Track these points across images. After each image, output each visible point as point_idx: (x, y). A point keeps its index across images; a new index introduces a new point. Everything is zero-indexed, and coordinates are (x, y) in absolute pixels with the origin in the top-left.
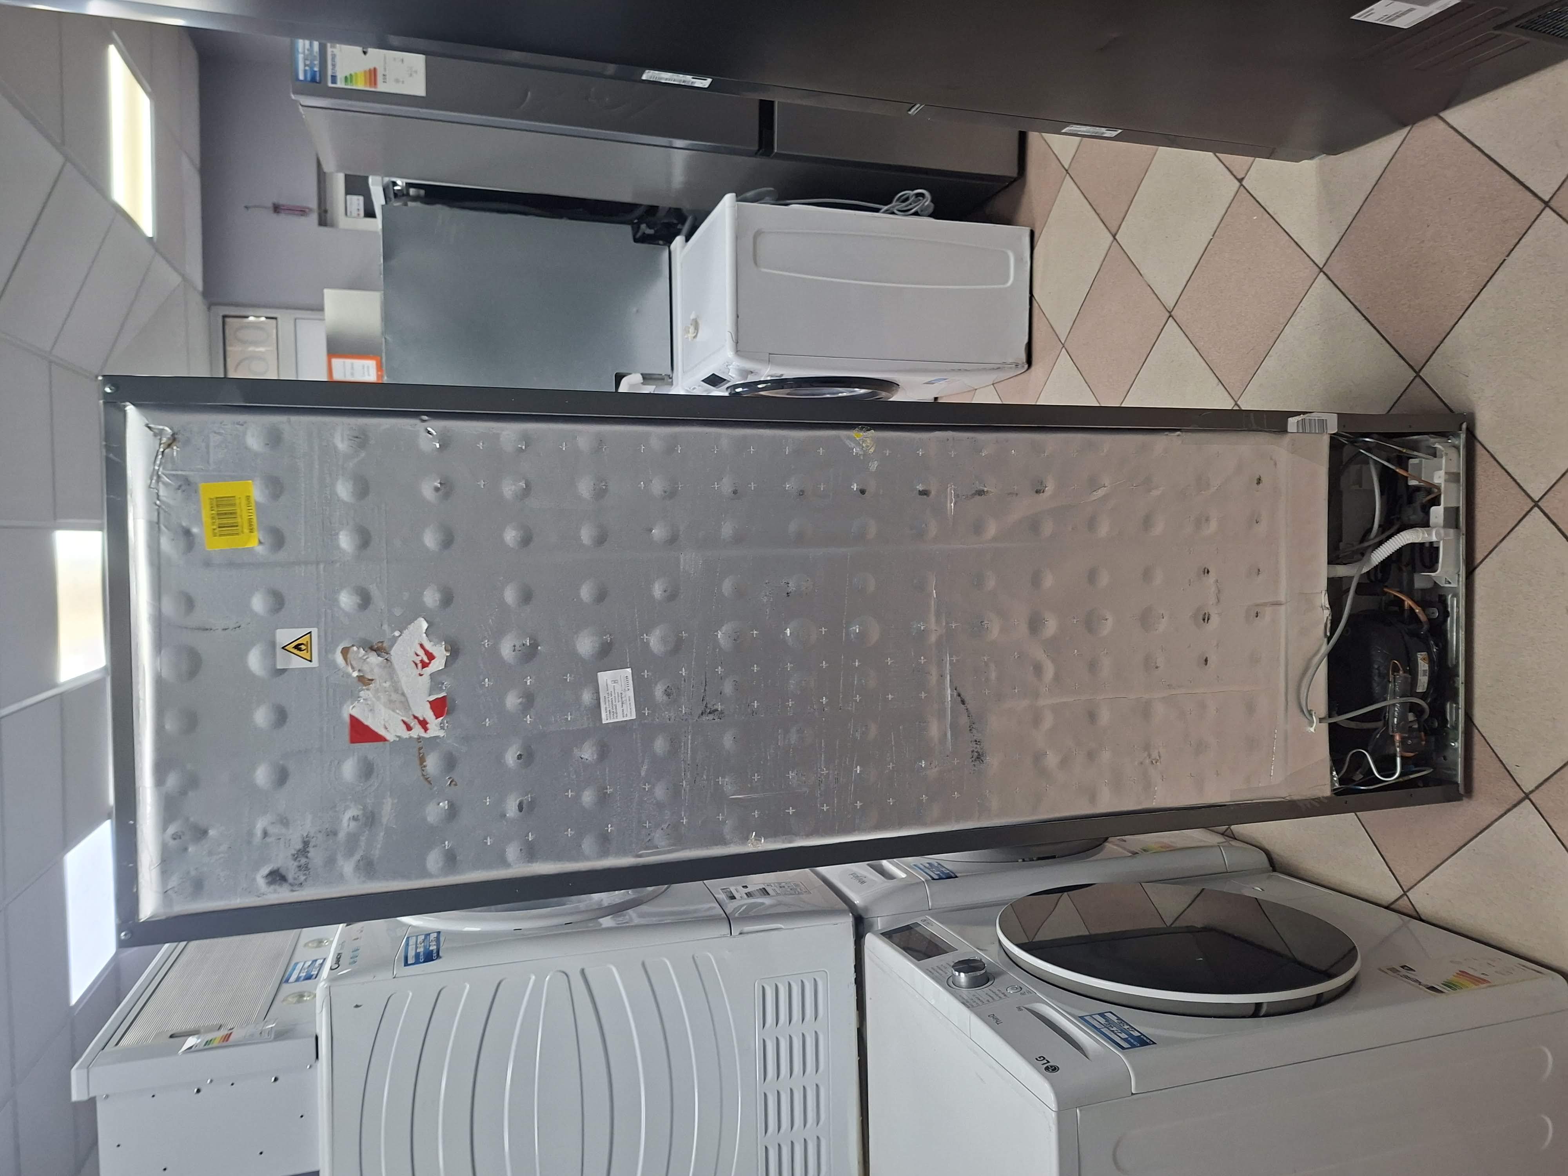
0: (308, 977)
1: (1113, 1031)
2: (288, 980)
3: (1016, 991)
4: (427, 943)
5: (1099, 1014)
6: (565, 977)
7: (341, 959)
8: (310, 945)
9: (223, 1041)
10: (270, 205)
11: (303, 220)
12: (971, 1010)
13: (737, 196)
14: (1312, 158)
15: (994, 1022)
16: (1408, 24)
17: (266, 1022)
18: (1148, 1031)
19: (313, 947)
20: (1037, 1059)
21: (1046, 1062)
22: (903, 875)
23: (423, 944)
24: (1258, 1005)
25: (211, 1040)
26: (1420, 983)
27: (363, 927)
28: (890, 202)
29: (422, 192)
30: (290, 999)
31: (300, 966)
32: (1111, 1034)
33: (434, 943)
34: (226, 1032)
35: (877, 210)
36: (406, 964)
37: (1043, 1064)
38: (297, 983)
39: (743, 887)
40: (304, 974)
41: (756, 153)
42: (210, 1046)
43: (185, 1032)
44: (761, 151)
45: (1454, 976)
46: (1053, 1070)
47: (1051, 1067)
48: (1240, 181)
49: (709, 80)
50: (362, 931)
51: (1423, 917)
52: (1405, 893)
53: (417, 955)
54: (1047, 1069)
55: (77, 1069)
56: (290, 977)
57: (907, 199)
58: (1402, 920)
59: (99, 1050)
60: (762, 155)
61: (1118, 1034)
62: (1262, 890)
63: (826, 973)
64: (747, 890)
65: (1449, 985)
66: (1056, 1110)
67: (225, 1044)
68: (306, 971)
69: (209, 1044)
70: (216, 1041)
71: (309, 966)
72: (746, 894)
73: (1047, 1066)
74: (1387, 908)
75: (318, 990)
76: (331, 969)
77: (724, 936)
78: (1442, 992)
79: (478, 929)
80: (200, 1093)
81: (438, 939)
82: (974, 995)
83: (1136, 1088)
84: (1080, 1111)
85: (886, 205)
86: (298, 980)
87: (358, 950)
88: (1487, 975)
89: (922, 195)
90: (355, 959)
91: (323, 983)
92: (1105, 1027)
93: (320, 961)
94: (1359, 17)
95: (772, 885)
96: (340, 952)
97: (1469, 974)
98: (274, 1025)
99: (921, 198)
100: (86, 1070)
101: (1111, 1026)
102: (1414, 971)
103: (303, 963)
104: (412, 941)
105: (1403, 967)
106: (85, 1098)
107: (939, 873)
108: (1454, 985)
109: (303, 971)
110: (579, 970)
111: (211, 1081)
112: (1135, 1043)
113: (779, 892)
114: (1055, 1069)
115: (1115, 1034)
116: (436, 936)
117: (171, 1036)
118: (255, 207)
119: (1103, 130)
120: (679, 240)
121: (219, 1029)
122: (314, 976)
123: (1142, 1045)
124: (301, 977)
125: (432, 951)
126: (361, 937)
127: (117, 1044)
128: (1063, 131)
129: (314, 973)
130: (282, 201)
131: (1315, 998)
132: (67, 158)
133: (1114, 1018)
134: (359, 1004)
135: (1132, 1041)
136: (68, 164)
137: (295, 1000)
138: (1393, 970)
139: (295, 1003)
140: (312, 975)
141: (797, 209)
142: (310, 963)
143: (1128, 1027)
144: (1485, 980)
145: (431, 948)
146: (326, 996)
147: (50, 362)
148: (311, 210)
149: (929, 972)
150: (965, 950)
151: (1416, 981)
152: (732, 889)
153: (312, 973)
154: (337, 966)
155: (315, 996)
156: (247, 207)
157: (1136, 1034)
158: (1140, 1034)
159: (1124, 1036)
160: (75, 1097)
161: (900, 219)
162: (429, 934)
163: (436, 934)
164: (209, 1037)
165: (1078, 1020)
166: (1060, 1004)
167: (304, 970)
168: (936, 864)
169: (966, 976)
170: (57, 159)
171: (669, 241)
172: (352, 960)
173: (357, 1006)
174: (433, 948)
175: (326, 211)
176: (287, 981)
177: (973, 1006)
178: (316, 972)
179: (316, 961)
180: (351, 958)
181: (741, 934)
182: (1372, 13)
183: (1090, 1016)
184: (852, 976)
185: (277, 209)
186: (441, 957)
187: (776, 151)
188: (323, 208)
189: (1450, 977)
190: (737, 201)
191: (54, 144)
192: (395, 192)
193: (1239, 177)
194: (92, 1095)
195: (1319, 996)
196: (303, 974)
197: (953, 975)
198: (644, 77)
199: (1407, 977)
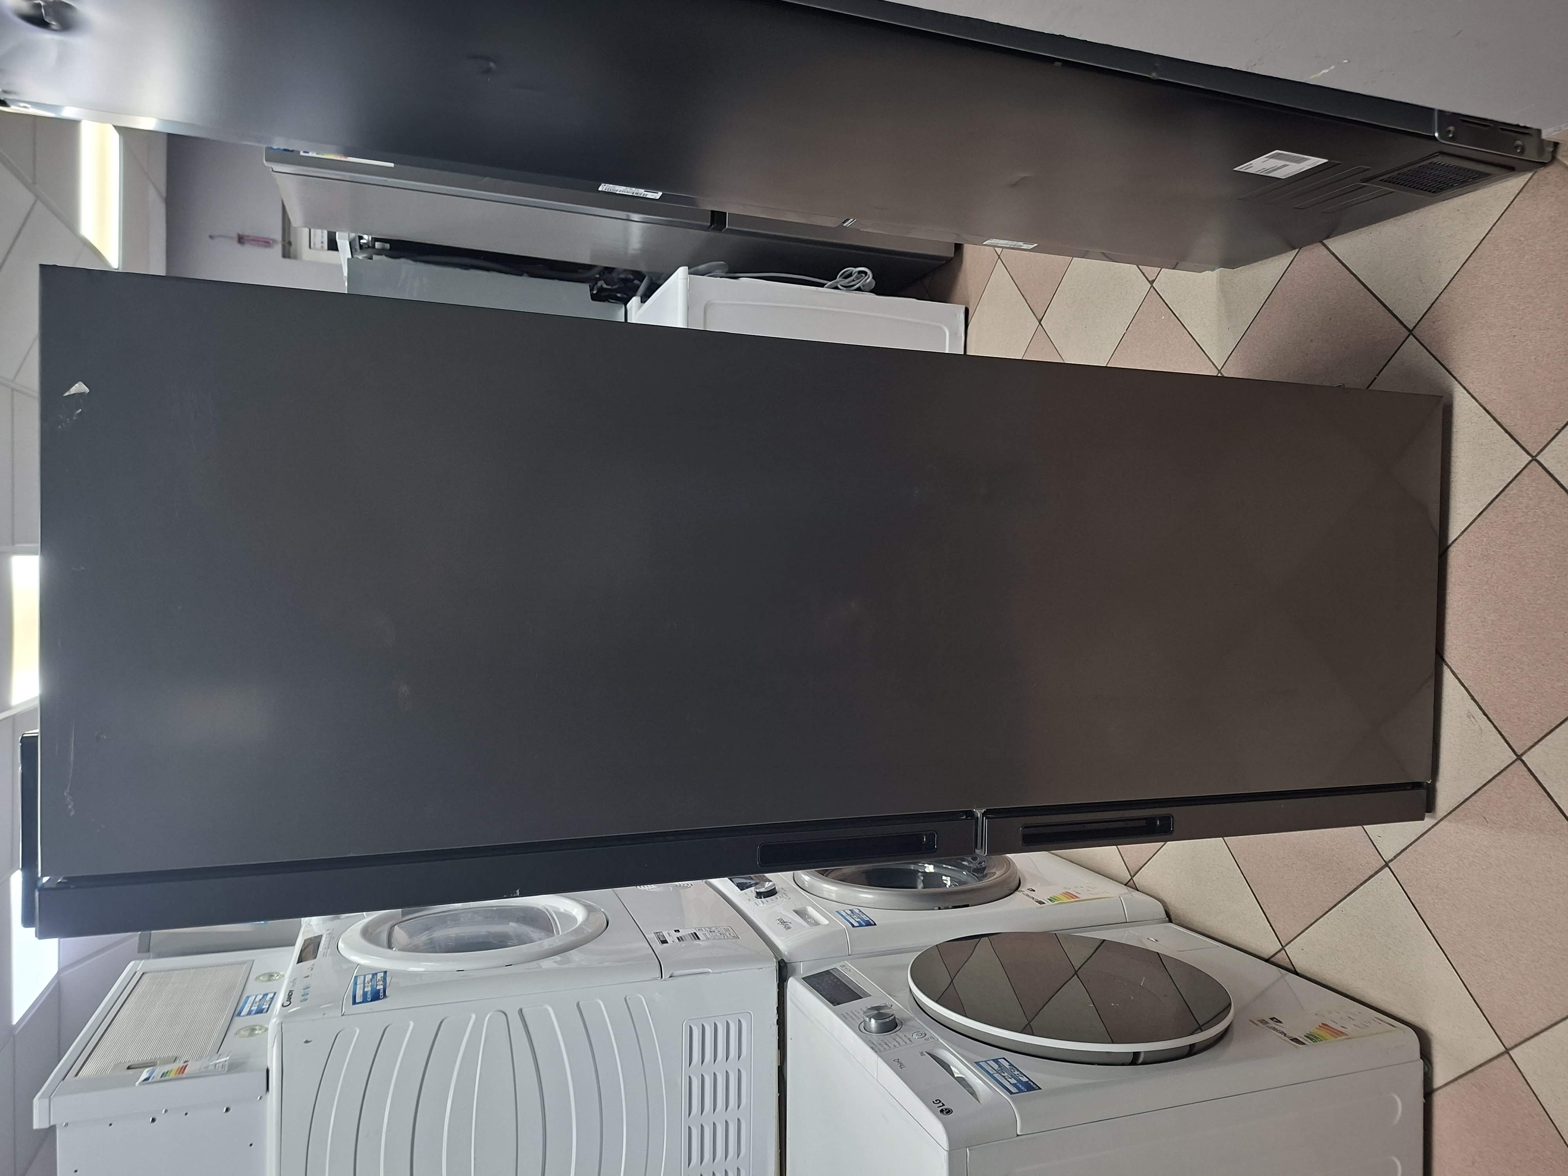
0: (260, 1011)
1: (1004, 1077)
2: (241, 1013)
3: (921, 1037)
4: (374, 982)
5: (993, 1060)
6: (504, 1016)
7: (292, 997)
8: (261, 978)
9: (179, 1073)
10: (235, 235)
11: (267, 251)
12: (878, 1054)
13: (689, 269)
14: (1213, 270)
15: (898, 1066)
16: (1285, 176)
17: (220, 1055)
18: (1036, 1077)
19: (263, 981)
20: (933, 1102)
21: (942, 1105)
22: (826, 922)
23: (370, 984)
24: (1136, 1055)
25: (168, 1072)
26: (1285, 1035)
27: (313, 965)
28: (836, 279)
29: (388, 246)
30: (242, 1032)
31: (251, 999)
32: (1002, 1080)
33: (381, 983)
34: (181, 1064)
35: (822, 285)
36: (354, 1003)
37: (938, 1107)
38: (248, 1017)
39: (675, 931)
40: (256, 1008)
41: (709, 228)
42: (167, 1078)
43: (141, 1064)
44: (713, 226)
45: (1316, 1028)
46: (947, 1113)
47: (946, 1110)
48: (1152, 282)
49: (660, 194)
50: (312, 969)
51: (1298, 971)
52: (1283, 948)
53: (365, 994)
54: (942, 1111)
55: (39, 1098)
56: (242, 1011)
57: (850, 275)
58: (1280, 972)
59: (60, 1080)
60: (713, 229)
61: (1008, 1079)
62: (1156, 940)
63: (750, 1014)
64: (678, 935)
65: (1311, 1037)
66: (948, 1150)
67: (180, 1076)
68: (258, 1004)
69: (165, 1076)
70: (172, 1072)
71: (261, 1000)
72: (678, 938)
73: (942, 1109)
74: (1267, 961)
75: (270, 1024)
76: (283, 1006)
77: (655, 979)
78: (1303, 1044)
79: (422, 969)
80: (156, 1122)
81: (384, 979)
82: (882, 1041)
83: (1021, 1130)
84: (969, 1150)
85: (831, 281)
86: (249, 1013)
87: (308, 988)
88: (1346, 1028)
89: (866, 273)
90: (306, 997)
91: (275, 1020)
92: (998, 1073)
93: (271, 995)
94: (1240, 169)
95: (703, 929)
96: (291, 990)
97: (1332, 1028)
98: (228, 1058)
99: (863, 275)
100: (47, 1100)
101: (1002, 1072)
102: (1281, 1022)
103: (254, 997)
104: (360, 981)
105: (1272, 1019)
106: (47, 1126)
107: (859, 920)
108: (1315, 1037)
109: (254, 1005)
110: (518, 1009)
111: (166, 1111)
112: (1023, 1088)
113: (709, 936)
114: (949, 1112)
115: (1006, 1079)
116: (382, 975)
117: (129, 1068)
118: (220, 236)
119: (1021, 243)
120: (635, 301)
121: (174, 1061)
122: (265, 1010)
123: (1028, 1090)
124: (252, 1011)
125: (379, 990)
126: (311, 975)
127: (77, 1075)
128: (984, 243)
129: (265, 1006)
130: (247, 232)
131: (1188, 1048)
132: (38, 197)
133: (1006, 1064)
134: (309, 1040)
135: (1020, 1086)
136: (39, 203)
137: (247, 1033)
138: (1263, 1022)
139: (247, 1037)
140: (264, 1009)
141: (746, 282)
142: (261, 996)
143: (1018, 1072)
144: (1342, 1033)
145: (378, 988)
146: (278, 1032)
147: (13, 390)
148: (275, 241)
149: (843, 1017)
150: (877, 996)
151: (1282, 1033)
152: (665, 934)
153: (264, 1007)
154: (289, 1003)
155: (267, 1030)
156: (211, 237)
157: (1024, 1079)
158: (1028, 1080)
159: (1013, 1081)
160: (36, 1126)
161: (842, 294)
162: (376, 974)
163: (383, 973)
164: (166, 1068)
165: (973, 1066)
166: (958, 1049)
167: (256, 1003)
168: (857, 911)
169: (876, 1022)
170: (29, 197)
171: (625, 301)
172: (303, 998)
173: (307, 1042)
174: (380, 987)
175: (290, 243)
176: (239, 1014)
177: (880, 1050)
178: (267, 1006)
179: (267, 994)
180: (303, 996)
181: (670, 977)
182: (1251, 167)
183: (986, 1061)
184: (775, 1017)
185: (241, 239)
186: (386, 997)
187: (727, 227)
188: (287, 241)
189: (1313, 1029)
190: (689, 274)
191: (25, 184)
192: (361, 244)
193: (1150, 279)
194: (52, 1124)
195: (1192, 1046)
196: (254, 1008)
197: (864, 1021)
198: (600, 189)
199: (1274, 1029)
